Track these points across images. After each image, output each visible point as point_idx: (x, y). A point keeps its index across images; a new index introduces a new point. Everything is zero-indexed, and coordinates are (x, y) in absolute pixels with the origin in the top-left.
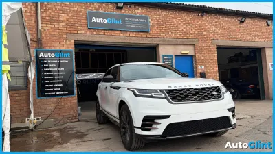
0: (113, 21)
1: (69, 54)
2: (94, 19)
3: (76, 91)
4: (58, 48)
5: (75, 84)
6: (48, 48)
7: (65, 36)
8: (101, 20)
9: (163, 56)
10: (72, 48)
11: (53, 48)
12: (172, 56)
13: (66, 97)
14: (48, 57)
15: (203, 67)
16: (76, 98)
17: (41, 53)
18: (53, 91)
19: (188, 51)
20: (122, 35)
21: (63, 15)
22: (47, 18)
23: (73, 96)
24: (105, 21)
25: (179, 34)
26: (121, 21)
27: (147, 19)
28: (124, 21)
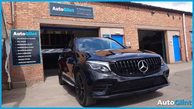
0: (68, 10)
1: (36, 33)
2: (54, 8)
3: (42, 61)
4: (27, 29)
5: (41, 55)
6: (19, 29)
7: (32, 20)
8: (59, 9)
9: (103, 35)
10: (38, 29)
11: (24, 29)
12: (109, 35)
13: (35, 65)
14: (20, 36)
15: (129, 43)
16: (42, 66)
17: (15, 33)
18: (25, 61)
19: (120, 32)
20: (74, 20)
21: (31, 4)
22: (19, 6)
23: (40, 64)
24: (62, 10)
25: (113, 20)
26: (73, 10)
27: (92, 9)
28: (75, 10)
